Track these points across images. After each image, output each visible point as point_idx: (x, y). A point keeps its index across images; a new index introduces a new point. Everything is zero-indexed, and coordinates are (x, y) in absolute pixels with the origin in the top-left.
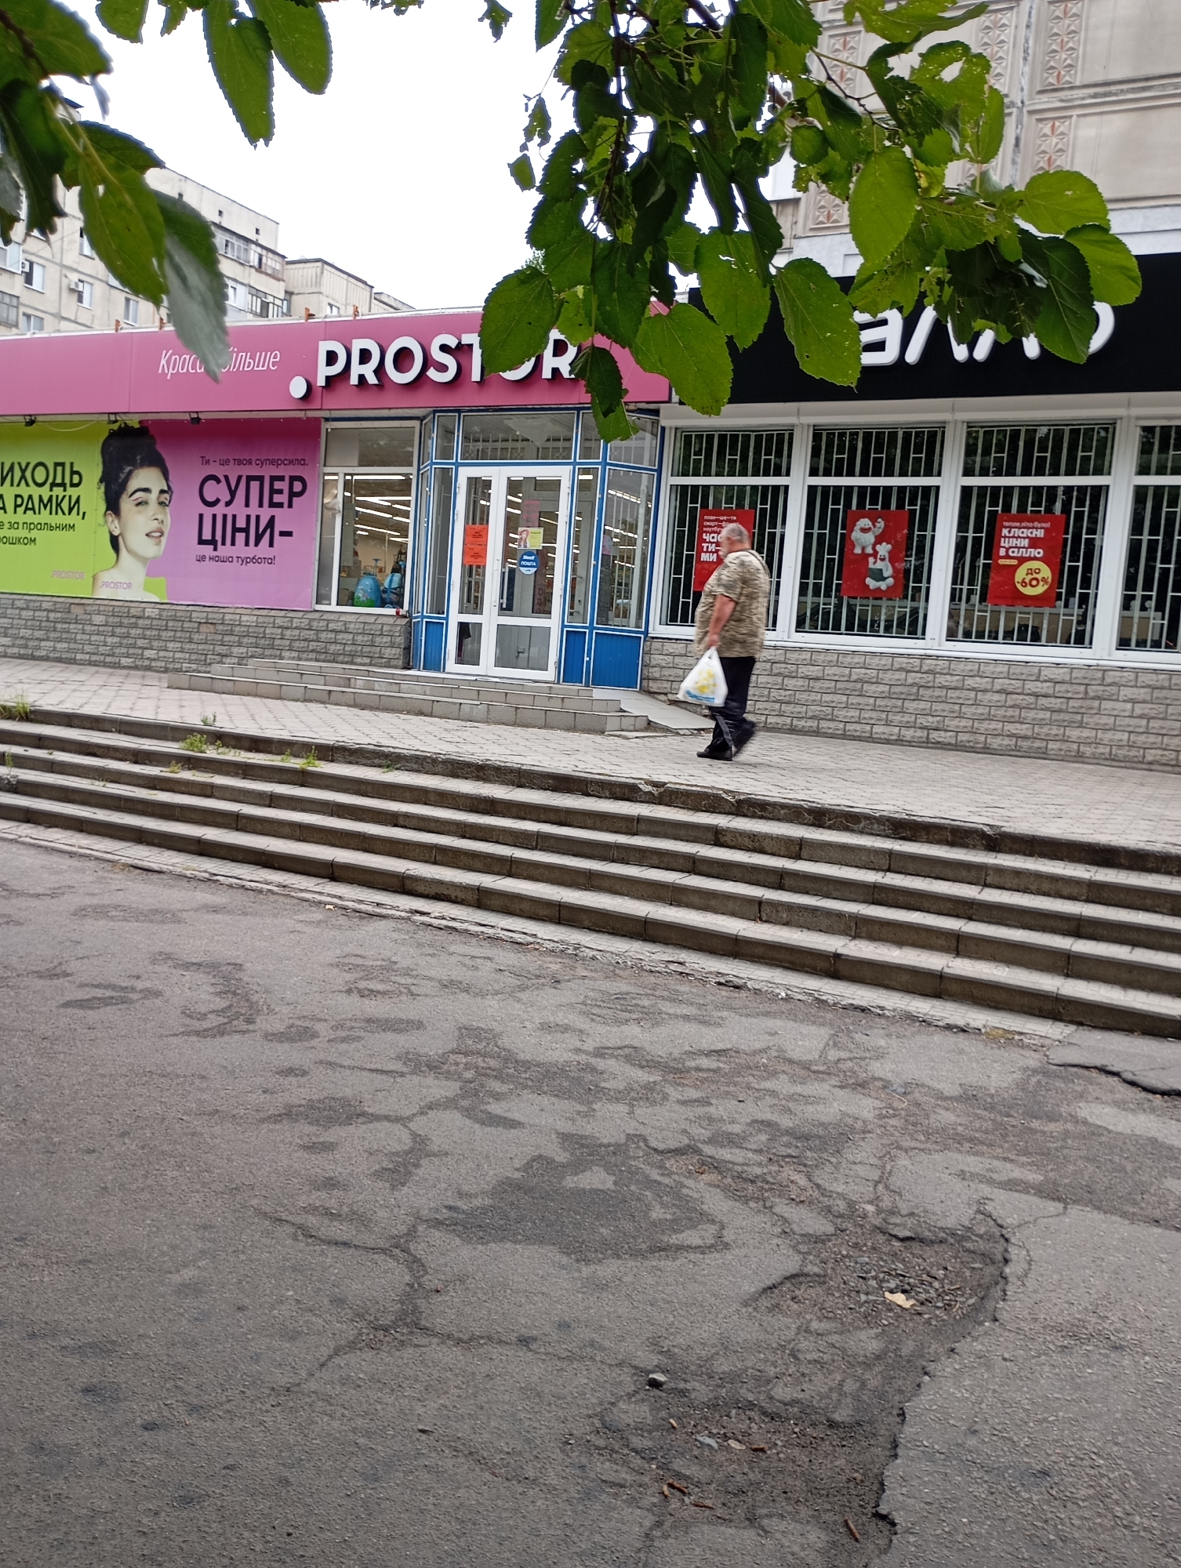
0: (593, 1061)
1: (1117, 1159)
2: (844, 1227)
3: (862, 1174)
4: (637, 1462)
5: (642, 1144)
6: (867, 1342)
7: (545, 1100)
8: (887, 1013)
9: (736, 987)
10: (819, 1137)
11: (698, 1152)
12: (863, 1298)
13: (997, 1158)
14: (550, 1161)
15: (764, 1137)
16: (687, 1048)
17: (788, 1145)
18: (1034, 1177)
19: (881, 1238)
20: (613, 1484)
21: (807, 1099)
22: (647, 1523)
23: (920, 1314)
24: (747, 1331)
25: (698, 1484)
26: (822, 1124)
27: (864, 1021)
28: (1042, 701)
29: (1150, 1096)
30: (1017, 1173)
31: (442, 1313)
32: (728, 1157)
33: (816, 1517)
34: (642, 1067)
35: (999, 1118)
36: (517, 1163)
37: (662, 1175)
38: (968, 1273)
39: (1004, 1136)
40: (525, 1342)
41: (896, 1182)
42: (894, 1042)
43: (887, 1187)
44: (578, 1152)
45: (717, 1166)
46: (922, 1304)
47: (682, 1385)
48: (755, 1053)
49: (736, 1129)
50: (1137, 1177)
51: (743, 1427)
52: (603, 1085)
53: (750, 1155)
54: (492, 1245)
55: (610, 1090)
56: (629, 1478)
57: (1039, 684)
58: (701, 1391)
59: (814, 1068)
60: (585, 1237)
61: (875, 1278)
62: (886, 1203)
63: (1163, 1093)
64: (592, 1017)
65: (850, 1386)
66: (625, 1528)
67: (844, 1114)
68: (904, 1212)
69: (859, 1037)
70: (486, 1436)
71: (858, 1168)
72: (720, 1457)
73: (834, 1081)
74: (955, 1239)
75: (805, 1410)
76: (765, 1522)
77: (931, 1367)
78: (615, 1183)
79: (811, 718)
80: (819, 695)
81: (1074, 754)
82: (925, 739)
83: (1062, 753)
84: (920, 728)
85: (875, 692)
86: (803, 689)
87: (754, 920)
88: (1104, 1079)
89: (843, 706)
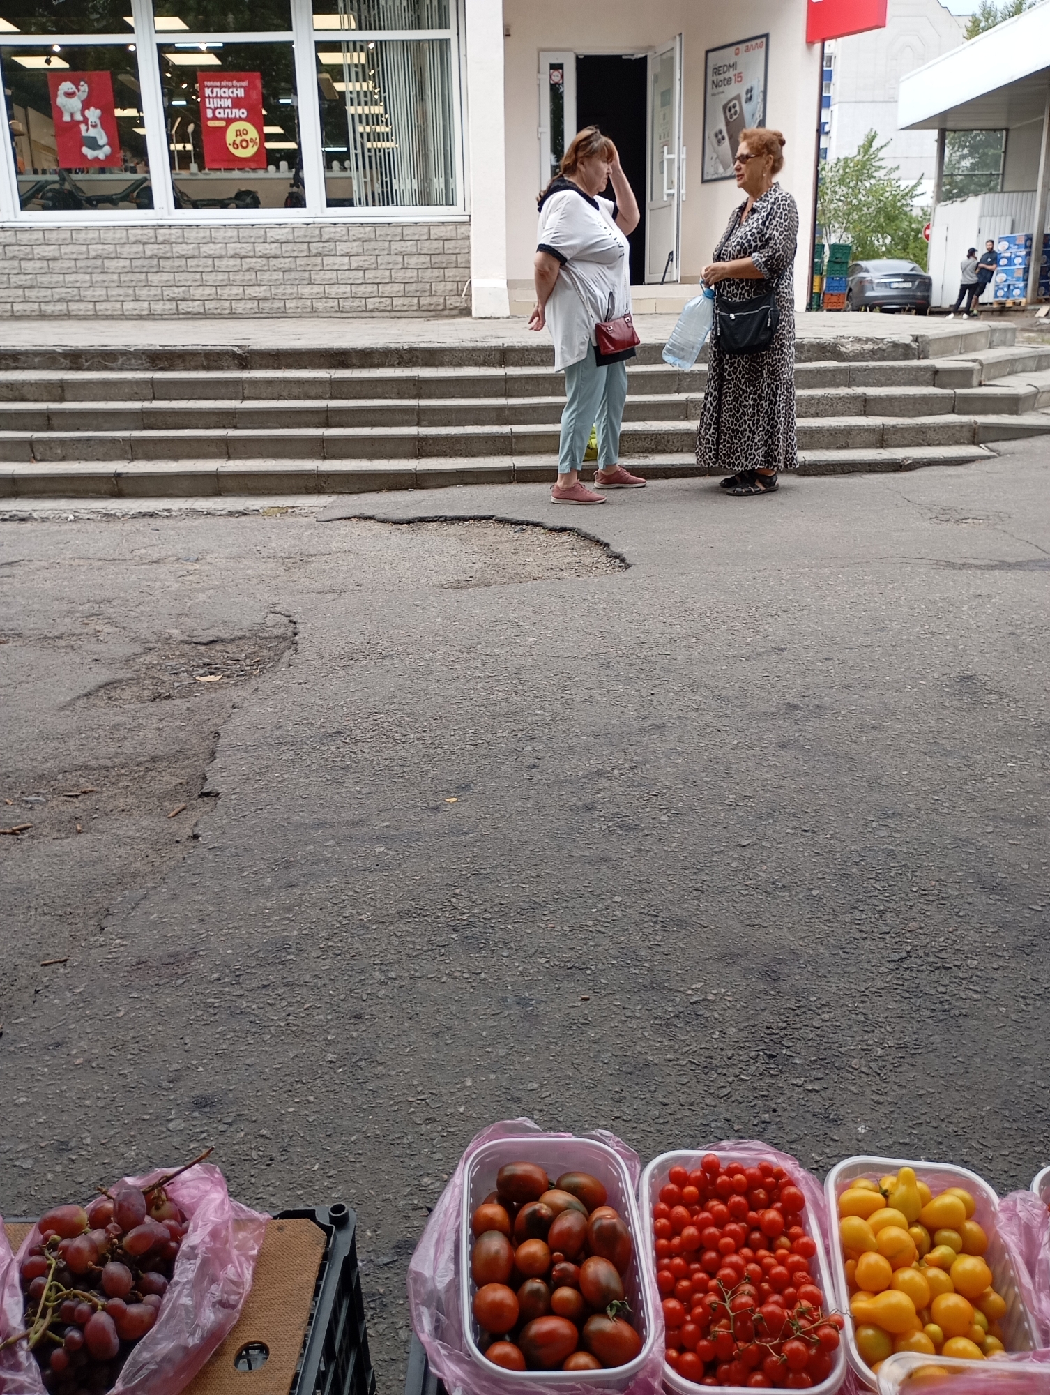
2: (152, 646)
3: (164, 612)
6: (181, 705)
8: (174, 514)
9: (22, 520)
10: (121, 598)
12: (175, 685)
13: (282, 582)
15: (65, 607)
17: (91, 609)
18: (313, 586)
19: (187, 647)
21: (104, 577)
23: (227, 683)
24: (66, 724)
26: (122, 590)
27: (151, 523)
28: (273, 262)
29: (399, 526)
30: (299, 586)
32: (31, 626)
35: (281, 561)
38: (265, 651)
39: (287, 569)
41: (196, 611)
43: (188, 616)
45: (19, 635)
46: (228, 677)
48: (49, 558)
51: (73, 781)
57: (267, 246)
59: (109, 558)
62: (189, 625)
63: (409, 522)
68: (205, 627)
69: (149, 532)
74: (252, 633)
75: (129, 757)
76: (100, 827)
77: (238, 704)
79: (58, 301)
80: (62, 276)
81: (309, 310)
82: (175, 311)
83: (299, 310)
84: (169, 300)
85: (117, 268)
86: (43, 271)
87: (29, 461)
88: (362, 523)
89: (88, 285)
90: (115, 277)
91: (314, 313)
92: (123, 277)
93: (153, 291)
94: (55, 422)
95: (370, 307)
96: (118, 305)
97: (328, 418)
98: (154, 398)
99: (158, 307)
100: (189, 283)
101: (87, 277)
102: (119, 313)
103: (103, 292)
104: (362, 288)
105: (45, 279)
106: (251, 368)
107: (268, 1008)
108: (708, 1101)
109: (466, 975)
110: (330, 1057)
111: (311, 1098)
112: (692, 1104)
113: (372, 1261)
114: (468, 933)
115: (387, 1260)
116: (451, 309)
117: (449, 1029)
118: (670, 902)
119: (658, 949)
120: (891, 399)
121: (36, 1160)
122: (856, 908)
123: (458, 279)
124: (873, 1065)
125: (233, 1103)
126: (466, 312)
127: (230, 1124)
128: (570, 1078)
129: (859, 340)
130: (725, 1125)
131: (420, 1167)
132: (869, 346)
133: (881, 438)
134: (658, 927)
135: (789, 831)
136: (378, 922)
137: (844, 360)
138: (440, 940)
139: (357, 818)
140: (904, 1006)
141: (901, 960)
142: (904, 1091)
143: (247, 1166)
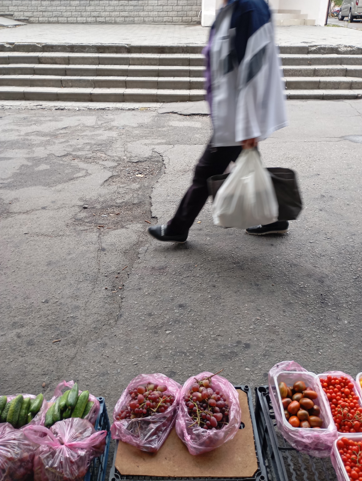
0: (26, 137)
1: (182, 133)
2: (120, 163)
3: (120, 150)
4: (88, 224)
5: (53, 156)
6: (135, 186)
7: (17, 151)
8: (111, 109)
9: (62, 109)
10: (104, 144)
11: (71, 154)
12: (131, 177)
13: (153, 139)
14: (27, 166)
15: (89, 147)
16: (55, 129)
17: (96, 148)
18: (163, 141)
19: (130, 164)
20: (84, 230)
21: (97, 135)
22: (98, 234)
23: (146, 177)
24: (104, 191)
25: (106, 224)
26: (104, 140)
27: (104, 113)
29: (186, 117)
30: (159, 141)
31: (15, 208)
32: (81, 154)
33: (138, 222)
34: (43, 136)
35: (150, 130)
36: (17, 168)
37: (63, 162)
38: (154, 166)
39: (153, 134)
40: (44, 208)
41: (129, 150)
42: (116, 117)
43: (127, 152)
44: (35, 162)
45: (78, 157)
46: (146, 175)
47: (92, 206)
48: (76, 126)
49: (79, 146)
50: (188, 136)
51: (112, 210)
52: (33, 143)
53: (87, 152)
54: (20, 189)
55: (36, 144)
56: (88, 228)
58: (98, 206)
59: (95, 127)
60: (48, 181)
61: (132, 173)
62: (129, 155)
63: (189, 115)
64: (19, 125)
65: (135, 195)
66: (92, 237)
67: (109, 137)
68: (134, 156)
69: (105, 117)
70: (44, 230)
71: (118, 149)
72: (109, 218)
73: (103, 129)
74: (149, 159)
75: (126, 203)
76: (126, 226)
77: (153, 186)
78: (50, 167)
79: (55, 17)
80: (56, 7)
81: (142, 21)
82: (95, 21)
83: (139, 21)
84: (93, 17)
85: (75, 4)
86: (49, 5)
87: (61, 87)
88: (173, 115)
89: (65, 11)
90: (74, 8)
91: (144, 22)
92: (77, 8)
93: (88, 13)
94: (68, 73)
95: (164, 20)
96: (75, 18)
97: (159, 73)
98: (99, 64)
99: (89, 19)
100: (100, 10)
101: (65, 8)
102: (76, 21)
103: (70, 13)
104: (162, 13)
105: (50, 8)
106: (131, 53)
107: (190, 283)
108: (307, 313)
109: (240, 277)
110: (210, 296)
111: (208, 307)
112: (303, 313)
113: (232, 345)
114: (238, 265)
115: (235, 345)
116: (194, 22)
117: (239, 291)
118: (292, 259)
119: (290, 272)
120: (356, 71)
121: (145, 317)
122: (344, 263)
123: (197, 10)
124: (349, 306)
125: (189, 306)
126: (199, 23)
127: (190, 312)
128: (272, 305)
129: (346, 46)
130: (312, 319)
131: (239, 325)
132: (349, 49)
133: (351, 86)
134: (289, 266)
135: (324, 238)
136: (213, 260)
137: (340, 54)
138: (231, 266)
139: (200, 228)
140: (357, 291)
141: (356, 278)
142: (356, 313)
143: (196, 322)
